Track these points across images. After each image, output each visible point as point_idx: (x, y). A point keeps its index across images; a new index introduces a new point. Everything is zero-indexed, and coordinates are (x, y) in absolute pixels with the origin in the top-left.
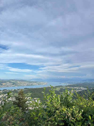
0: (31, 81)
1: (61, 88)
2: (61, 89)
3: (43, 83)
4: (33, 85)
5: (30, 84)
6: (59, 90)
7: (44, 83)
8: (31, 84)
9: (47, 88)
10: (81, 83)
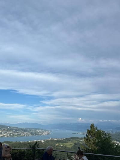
0: (17, 128)
1: (75, 141)
2: (75, 144)
3: (41, 132)
4: (21, 136)
5: (16, 134)
6: (72, 145)
7: (43, 132)
8: (18, 132)
9: (48, 141)
10: (114, 133)
